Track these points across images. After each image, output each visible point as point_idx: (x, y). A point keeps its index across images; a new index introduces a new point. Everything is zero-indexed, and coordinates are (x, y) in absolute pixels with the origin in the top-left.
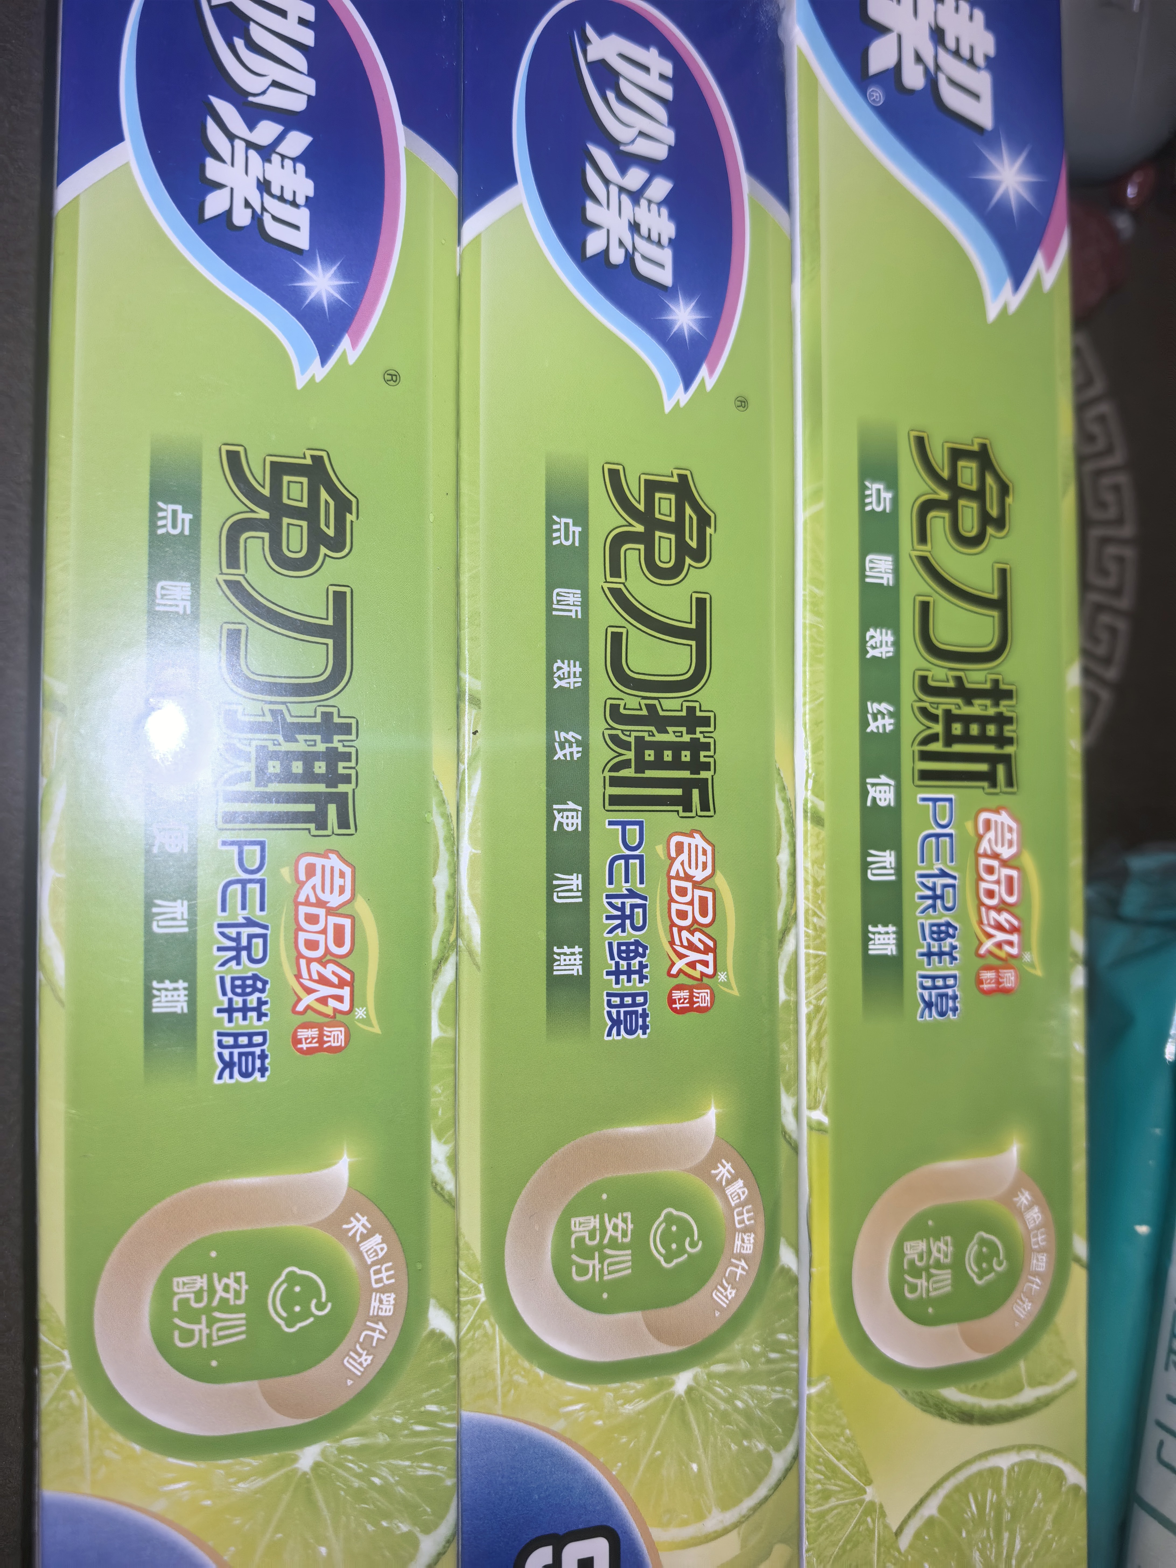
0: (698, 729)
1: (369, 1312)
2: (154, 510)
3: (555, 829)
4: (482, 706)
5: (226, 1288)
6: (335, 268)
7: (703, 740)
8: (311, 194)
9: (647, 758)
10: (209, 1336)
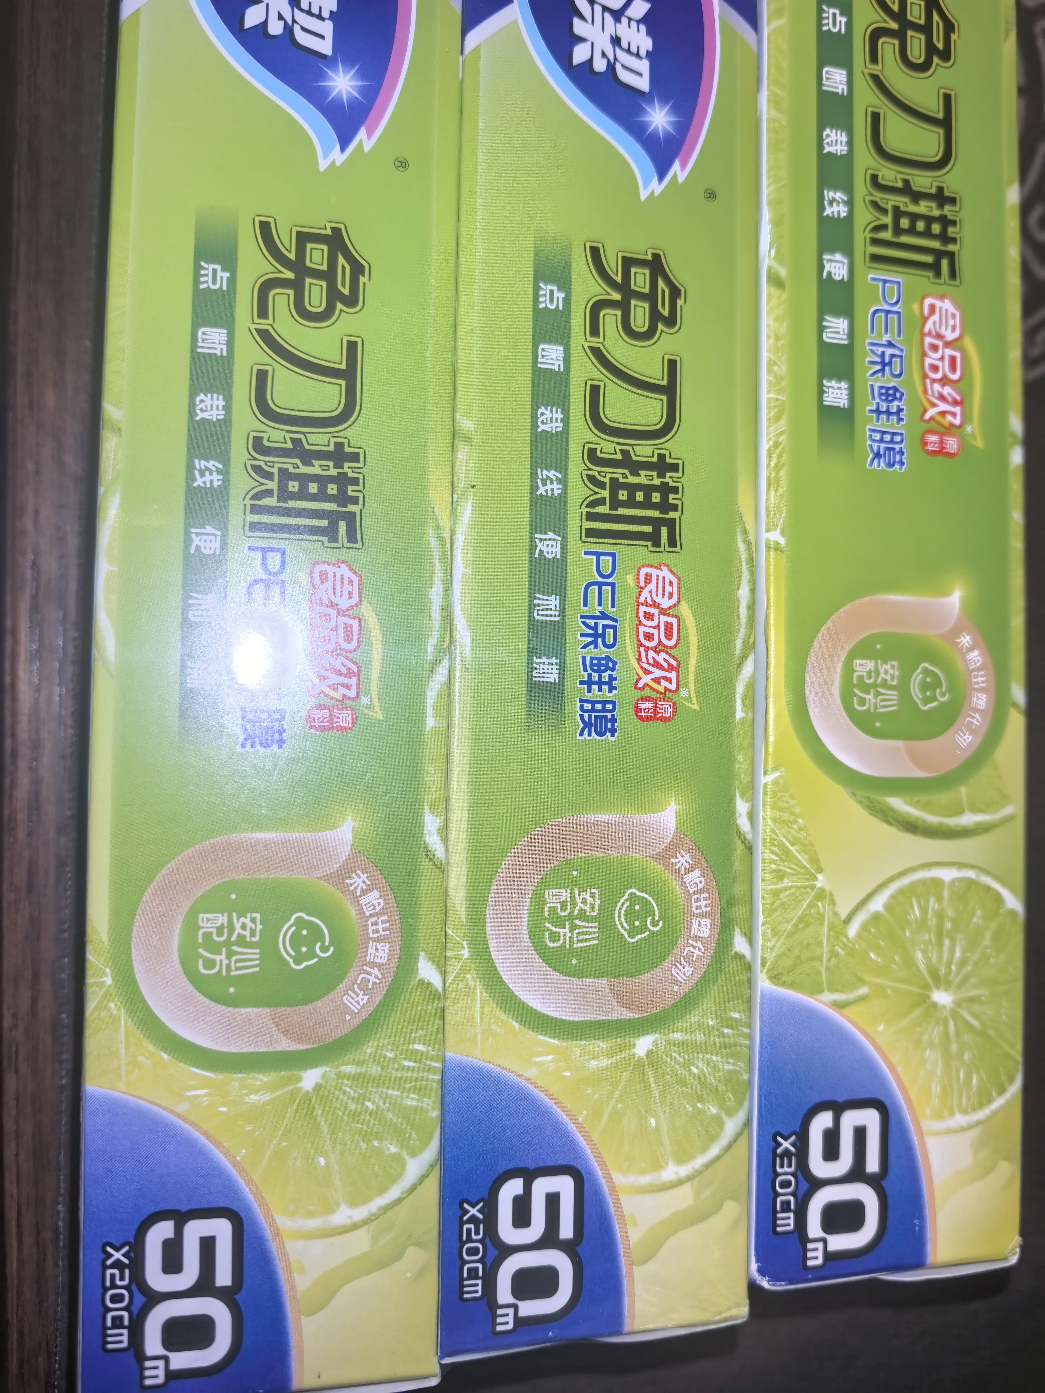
0: (668, 474)
1: (366, 959)
2: (197, 268)
3: (537, 556)
4: (473, 444)
5: (244, 927)
6: (353, 71)
7: (671, 484)
8: (335, 9)
9: (620, 497)
10: (228, 966)
